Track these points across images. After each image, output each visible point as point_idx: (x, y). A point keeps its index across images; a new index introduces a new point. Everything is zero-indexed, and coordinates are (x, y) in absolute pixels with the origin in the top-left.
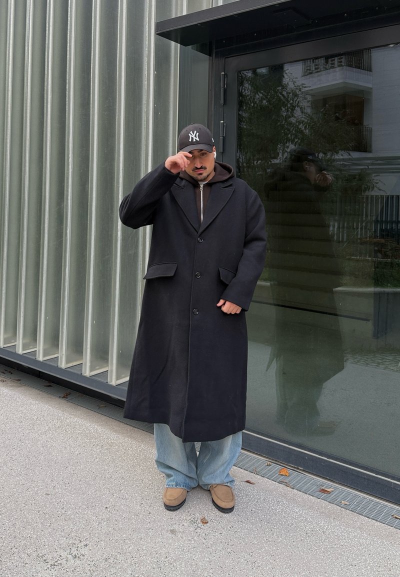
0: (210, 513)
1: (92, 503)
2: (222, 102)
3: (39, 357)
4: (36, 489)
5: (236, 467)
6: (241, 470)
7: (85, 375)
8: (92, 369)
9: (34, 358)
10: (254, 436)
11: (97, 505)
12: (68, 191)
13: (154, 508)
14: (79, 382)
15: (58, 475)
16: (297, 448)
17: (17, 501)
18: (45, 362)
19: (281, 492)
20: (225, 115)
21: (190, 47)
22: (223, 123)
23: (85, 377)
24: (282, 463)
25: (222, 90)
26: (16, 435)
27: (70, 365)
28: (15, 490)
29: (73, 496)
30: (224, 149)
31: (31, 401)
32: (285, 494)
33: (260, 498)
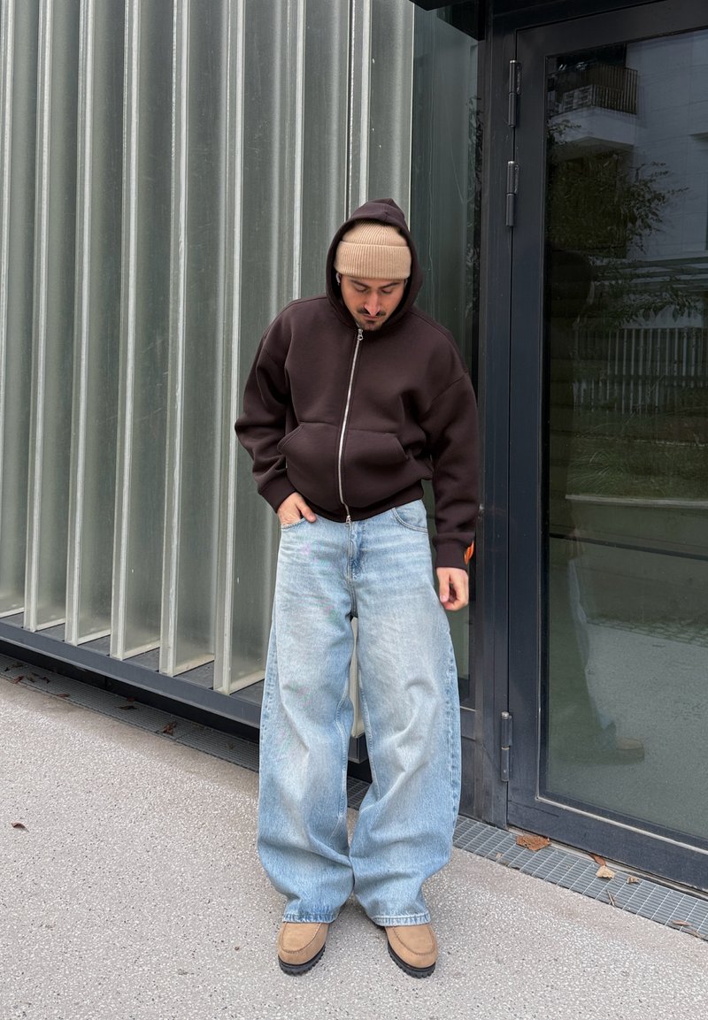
0: (552, 1010)
1: (286, 994)
2: (511, 121)
3: (116, 652)
4: (154, 960)
5: (569, 891)
6: (581, 897)
7: (220, 690)
8: (234, 677)
9: (104, 653)
10: (596, 820)
11: (298, 996)
12: (176, 311)
13: (425, 1001)
14: (208, 706)
15: (194, 920)
16: (695, 846)
17: (118, 992)
18: (129, 662)
19: (684, 950)
20: (517, 148)
21: (434, 12)
22: (514, 166)
23: (220, 695)
24: (661, 878)
25: (511, 97)
26: (85, 825)
27: (184, 668)
28: (109, 962)
29: (240, 974)
30: (515, 221)
31: (105, 745)
32: (696, 956)
33: (646, 968)
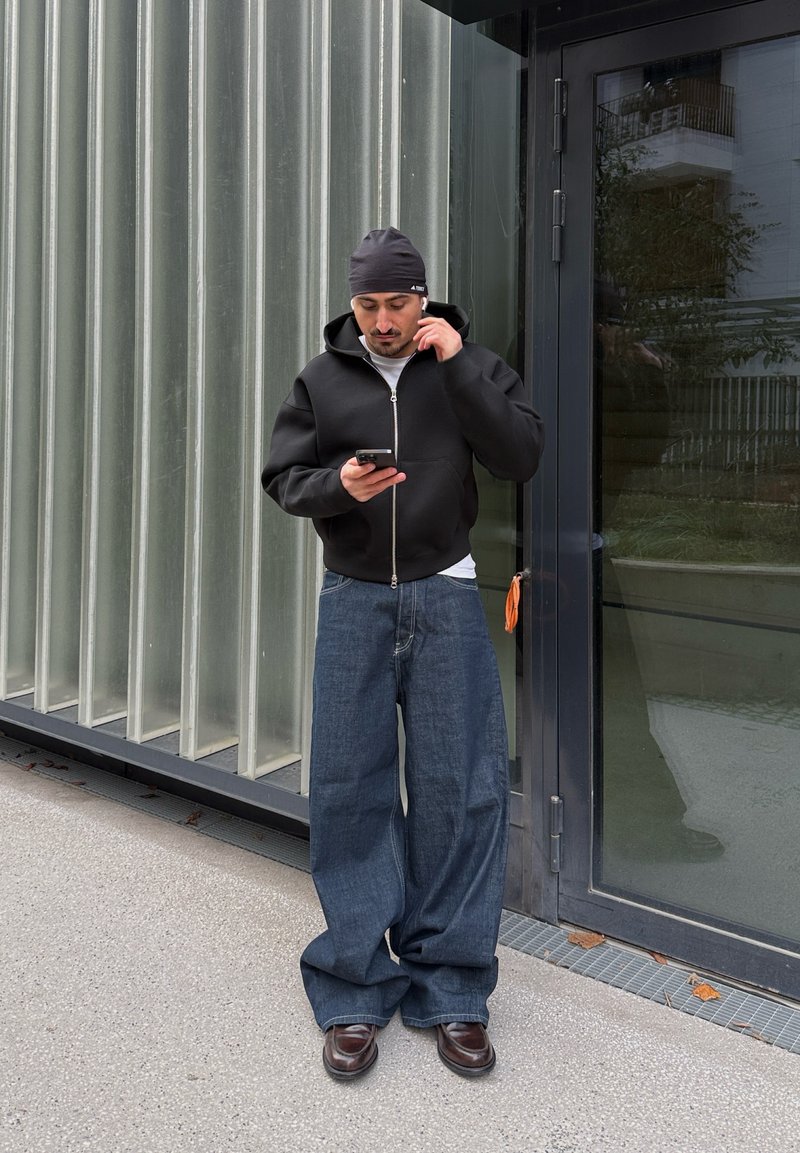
0: (594, 1117)
1: (304, 1100)
2: (556, 146)
3: (133, 734)
4: (163, 1064)
5: (622, 991)
6: (635, 997)
7: (245, 774)
8: (260, 760)
9: (119, 735)
10: (654, 913)
11: (318, 1103)
12: (195, 359)
13: (456, 1108)
14: (232, 792)
15: (209, 1022)
16: (760, 941)
17: (122, 1099)
18: (147, 745)
19: (744, 1053)
20: (563, 175)
21: (474, 25)
22: (560, 195)
23: (245, 781)
24: (724, 977)
25: (557, 119)
26: (95, 921)
27: (206, 751)
28: (113, 1067)
29: (255, 1079)
30: (562, 255)
31: (123, 837)
32: (757, 1060)
33: (701, 1073)
